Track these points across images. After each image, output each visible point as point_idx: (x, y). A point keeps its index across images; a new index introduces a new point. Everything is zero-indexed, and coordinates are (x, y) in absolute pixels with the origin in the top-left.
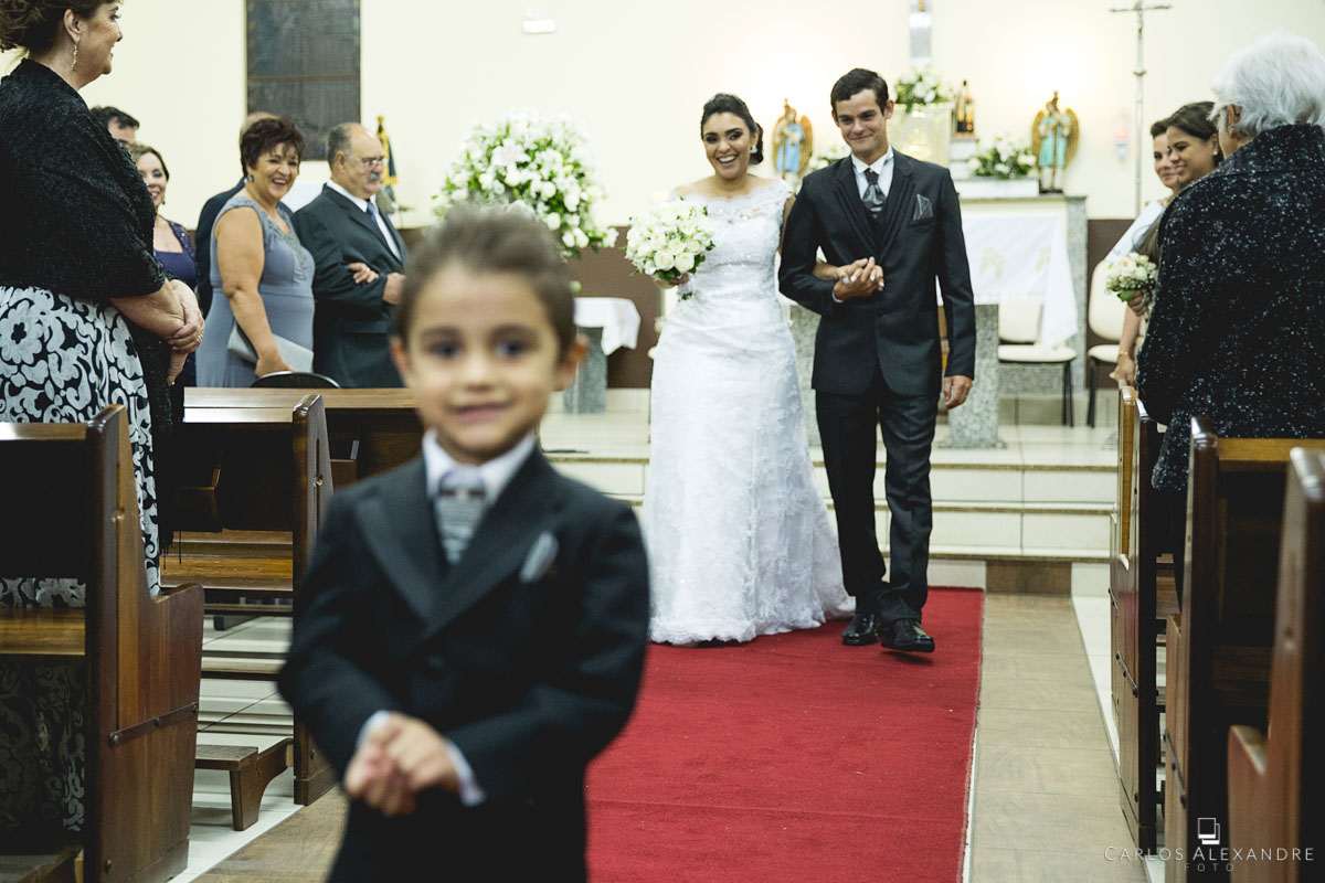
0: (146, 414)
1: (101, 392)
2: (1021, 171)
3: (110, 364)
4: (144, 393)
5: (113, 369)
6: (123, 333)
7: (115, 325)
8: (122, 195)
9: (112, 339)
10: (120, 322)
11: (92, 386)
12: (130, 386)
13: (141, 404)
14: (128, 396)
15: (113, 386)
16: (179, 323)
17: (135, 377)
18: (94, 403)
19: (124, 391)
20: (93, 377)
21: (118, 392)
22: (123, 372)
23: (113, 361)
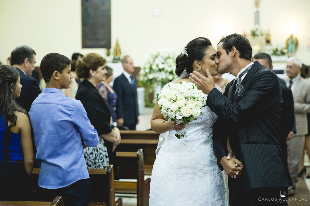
0: (108, 159)
1: (98, 155)
2: (283, 54)
3: (100, 149)
4: (107, 155)
5: (101, 150)
6: (103, 142)
7: (101, 140)
8: (104, 112)
9: (100, 143)
10: (102, 139)
11: (96, 154)
12: (104, 154)
13: (107, 157)
14: (104, 156)
15: (100, 154)
16: (115, 139)
17: (105, 151)
18: (96, 158)
19: (103, 155)
20: (96, 152)
21: (102, 155)
22: (102, 150)
23: (100, 148)
